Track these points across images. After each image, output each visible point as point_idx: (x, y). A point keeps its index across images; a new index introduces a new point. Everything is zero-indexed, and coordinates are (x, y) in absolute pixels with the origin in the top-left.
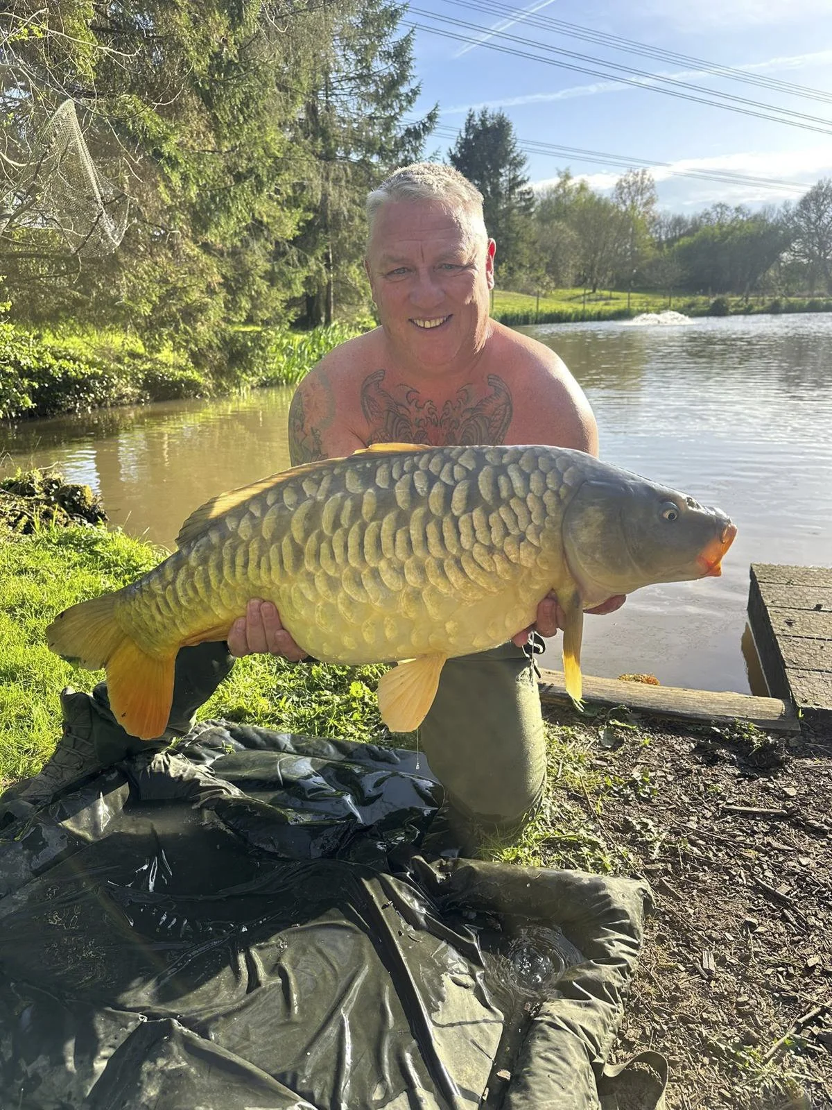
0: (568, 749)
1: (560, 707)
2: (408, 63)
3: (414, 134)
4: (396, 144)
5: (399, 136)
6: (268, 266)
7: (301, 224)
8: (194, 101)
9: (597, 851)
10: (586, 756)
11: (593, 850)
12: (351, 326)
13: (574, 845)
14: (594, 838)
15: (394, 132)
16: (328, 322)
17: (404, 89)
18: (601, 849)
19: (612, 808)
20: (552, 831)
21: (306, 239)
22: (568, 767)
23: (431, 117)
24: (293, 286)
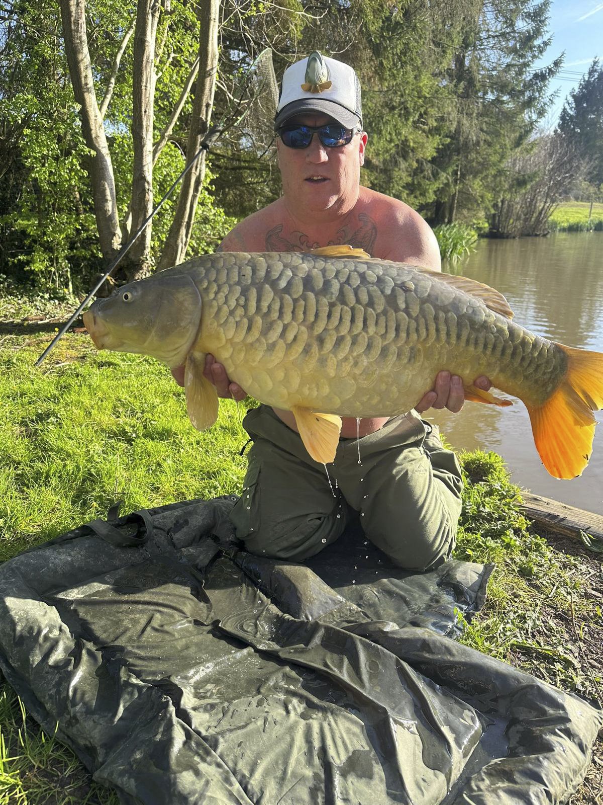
0: (567, 575)
1: (568, 538)
2: (543, 21)
3: (541, 77)
4: (524, 85)
5: (528, 79)
6: (410, 179)
7: (440, 147)
8: (368, 53)
9: (571, 670)
10: (581, 584)
11: (566, 668)
12: (467, 226)
13: (549, 659)
14: (570, 657)
15: (524, 76)
16: (450, 222)
17: (537, 42)
18: (575, 669)
19: (596, 636)
20: (530, 641)
21: (441, 160)
22: (562, 591)
23: (557, 64)
24: (427, 194)
